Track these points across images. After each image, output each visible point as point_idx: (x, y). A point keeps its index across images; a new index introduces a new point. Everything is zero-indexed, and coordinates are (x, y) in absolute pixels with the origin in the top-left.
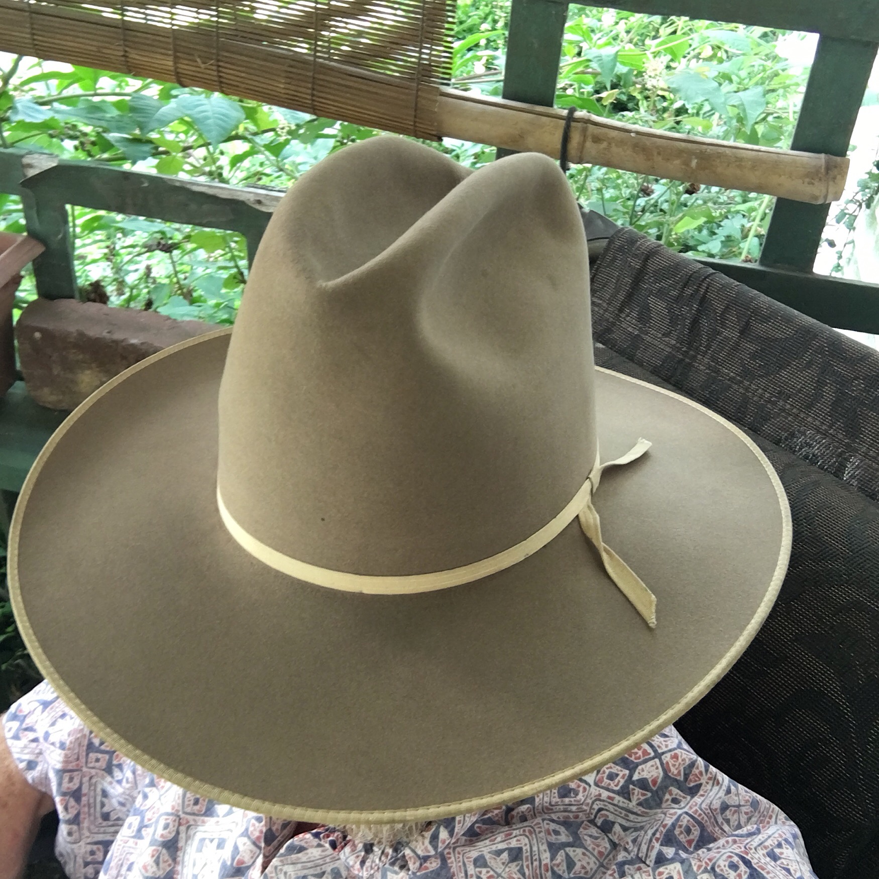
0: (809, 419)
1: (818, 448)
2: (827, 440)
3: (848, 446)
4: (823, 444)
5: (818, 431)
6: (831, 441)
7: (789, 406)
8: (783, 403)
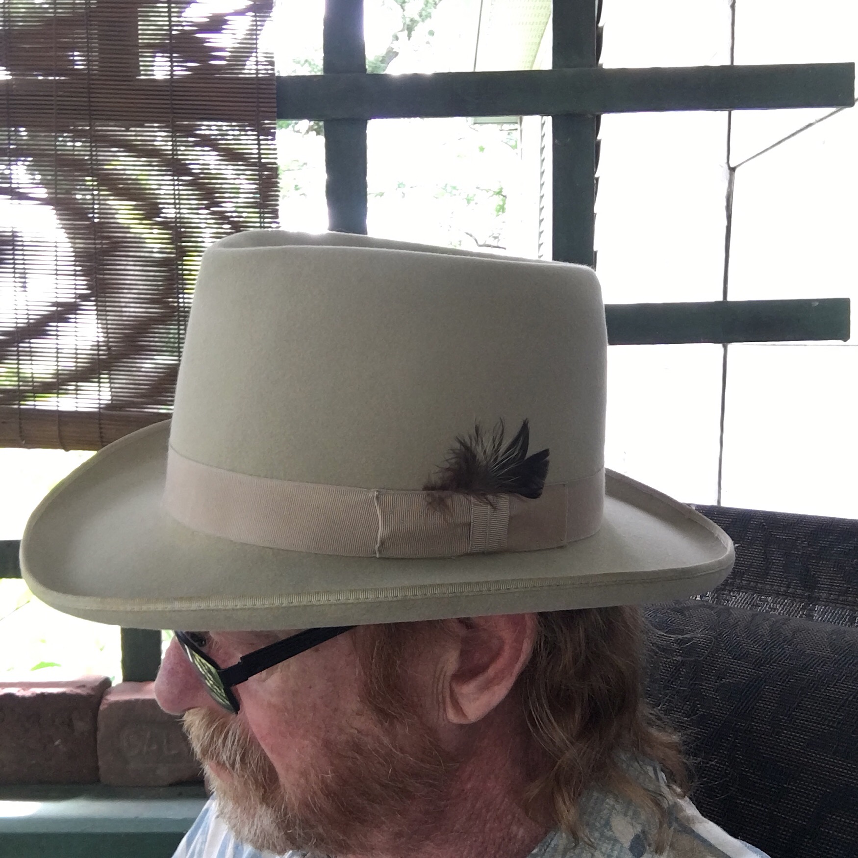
0: (768, 587)
1: (783, 609)
2: (789, 598)
3: (809, 597)
4: (786, 603)
5: (778, 594)
6: (792, 598)
7: (745, 582)
8: (739, 581)
